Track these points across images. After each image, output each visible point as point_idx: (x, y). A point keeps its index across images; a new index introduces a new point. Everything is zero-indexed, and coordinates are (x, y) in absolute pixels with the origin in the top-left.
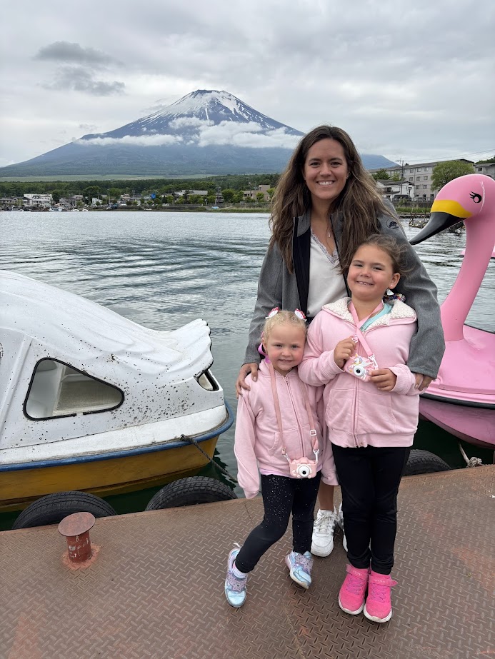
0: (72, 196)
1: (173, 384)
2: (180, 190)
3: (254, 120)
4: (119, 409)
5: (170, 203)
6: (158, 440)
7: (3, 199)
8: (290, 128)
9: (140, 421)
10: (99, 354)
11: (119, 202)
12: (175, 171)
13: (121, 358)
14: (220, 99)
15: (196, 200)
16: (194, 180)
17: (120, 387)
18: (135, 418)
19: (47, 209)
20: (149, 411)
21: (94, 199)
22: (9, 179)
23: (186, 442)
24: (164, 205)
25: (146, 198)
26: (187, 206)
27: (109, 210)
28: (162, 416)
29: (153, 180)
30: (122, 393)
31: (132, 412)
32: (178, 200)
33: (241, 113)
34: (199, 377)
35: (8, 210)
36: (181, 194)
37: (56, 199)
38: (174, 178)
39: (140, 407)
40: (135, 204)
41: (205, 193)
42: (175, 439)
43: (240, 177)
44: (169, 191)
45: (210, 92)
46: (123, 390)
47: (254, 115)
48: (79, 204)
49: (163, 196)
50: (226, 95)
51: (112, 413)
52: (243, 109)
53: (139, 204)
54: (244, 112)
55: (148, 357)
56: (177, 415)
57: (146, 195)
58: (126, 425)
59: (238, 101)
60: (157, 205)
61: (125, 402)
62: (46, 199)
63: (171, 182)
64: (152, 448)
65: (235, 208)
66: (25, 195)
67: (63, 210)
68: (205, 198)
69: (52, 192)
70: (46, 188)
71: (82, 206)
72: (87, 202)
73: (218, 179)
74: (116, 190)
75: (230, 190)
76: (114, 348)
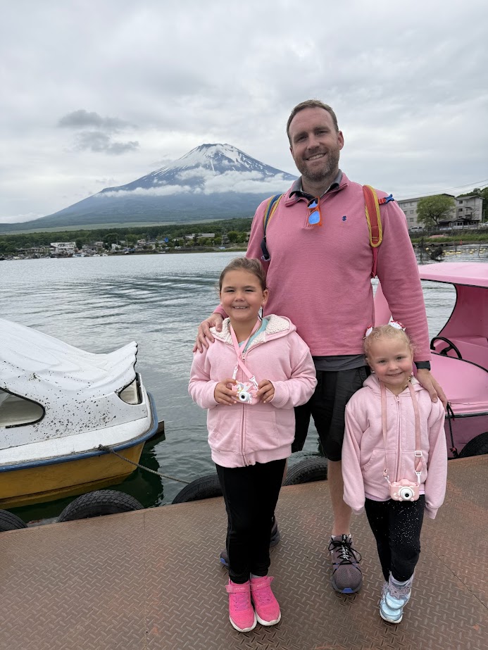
0: (93, 243)
1: (94, 399)
2: (190, 233)
3: (255, 169)
4: (41, 423)
5: (182, 245)
6: (76, 450)
7: (33, 248)
8: (287, 174)
9: (62, 433)
10: (22, 374)
11: (136, 247)
12: (186, 217)
13: (42, 377)
14: (224, 151)
15: (204, 242)
16: (202, 224)
17: (40, 403)
18: (57, 431)
19: (71, 256)
20: (70, 424)
21: (113, 245)
22: (38, 231)
23: (104, 451)
24: (176, 247)
25: (160, 242)
26: (196, 248)
27: (127, 254)
28: (84, 429)
29: (166, 226)
30: (43, 408)
31: (53, 426)
32: (188, 243)
33: (243, 163)
34: (120, 393)
35: (36, 257)
36: (191, 237)
37: (79, 246)
38: (185, 224)
39: (62, 420)
40: (151, 247)
41: (212, 235)
42: (94, 449)
43: (244, 220)
44: (180, 235)
45: (215, 145)
46: (44, 405)
47: (254, 164)
48: (100, 250)
49: (175, 240)
50: (229, 148)
51: (34, 426)
52: (244, 159)
53: (154, 248)
54: (245, 161)
55: (71, 375)
56: (98, 428)
57: (160, 240)
58: (48, 437)
59: (240, 152)
60: (171, 248)
61: (46, 416)
62: (70, 246)
63: (183, 227)
64: (70, 457)
65: (239, 248)
66: (52, 244)
67: (85, 256)
68: (212, 240)
69: (75, 240)
70: (69, 237)
71: (103, 251)
72: (107, 247)
73: (224, 223)
74: (133, 236)
75: (234, 232)
76: (35, 368)
